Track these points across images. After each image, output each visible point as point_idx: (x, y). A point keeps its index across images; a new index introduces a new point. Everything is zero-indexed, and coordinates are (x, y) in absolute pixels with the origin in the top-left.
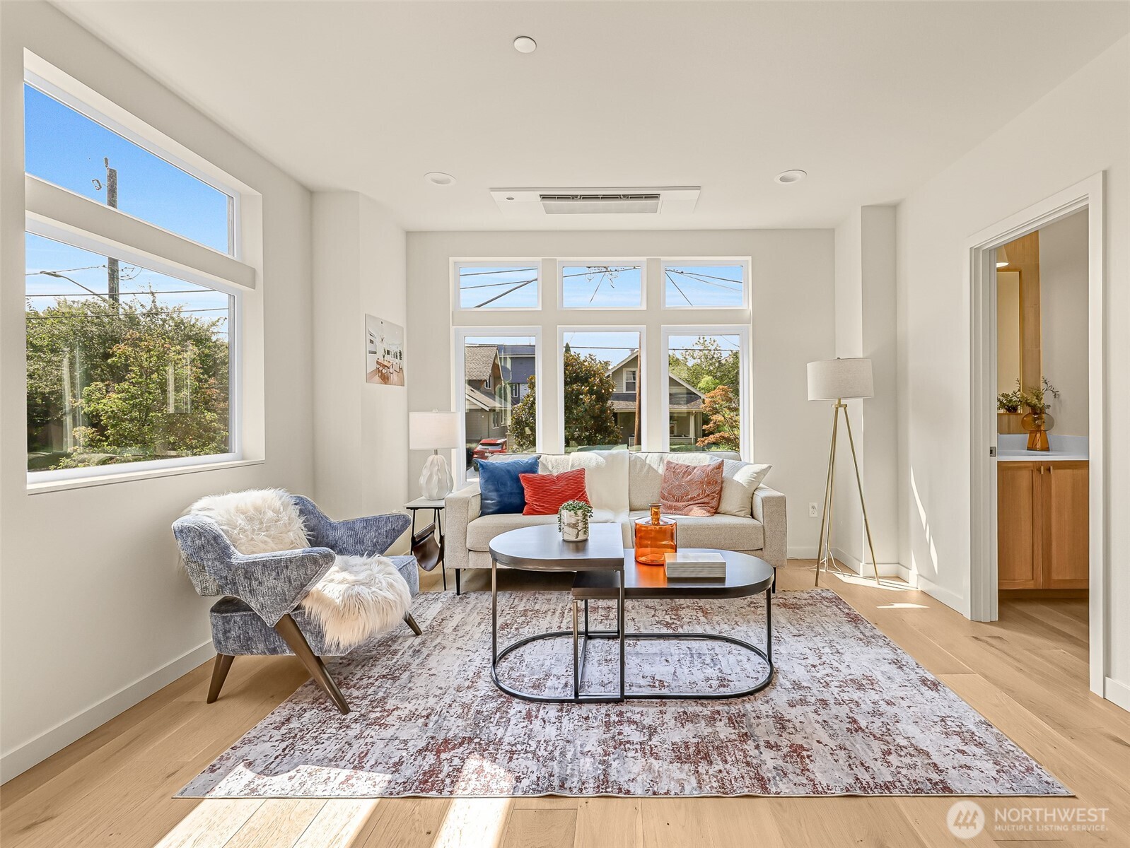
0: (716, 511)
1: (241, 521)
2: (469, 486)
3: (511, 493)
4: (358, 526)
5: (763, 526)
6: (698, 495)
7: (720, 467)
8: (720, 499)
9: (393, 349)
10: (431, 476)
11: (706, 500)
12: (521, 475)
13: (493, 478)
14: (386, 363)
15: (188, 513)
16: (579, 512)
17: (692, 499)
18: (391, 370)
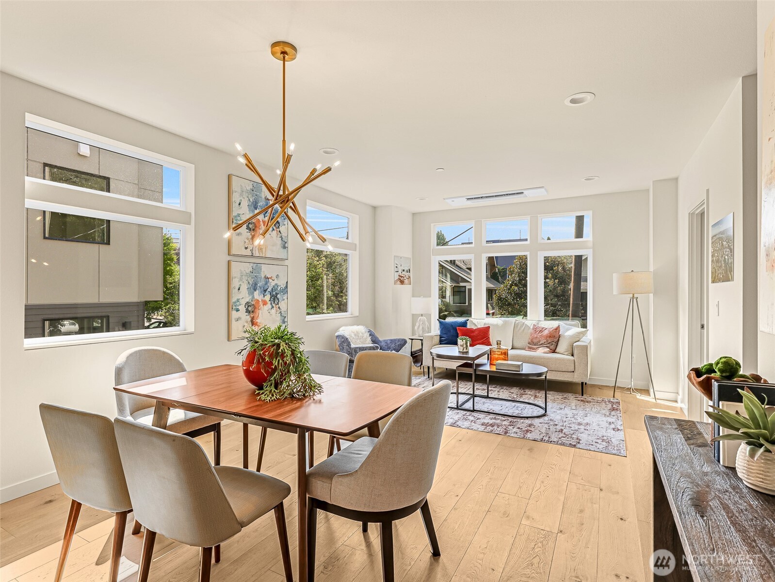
0: (554, 352)
1: (353, 335)
2: (436, 330)
3: (453, 336)
4: (389, 342)
5: (574, 360)
6: (544, 343)
7: (558, 329)
8: (557, 346)
9: (406, 269)
10: (419, 326)
11: (548, 345)
12: (457, 328)
13: (444, 327)
14: (402, 276)
15: (339, 331)
16: (464, 341)
17: (541, 344)
18: (405, 278)
